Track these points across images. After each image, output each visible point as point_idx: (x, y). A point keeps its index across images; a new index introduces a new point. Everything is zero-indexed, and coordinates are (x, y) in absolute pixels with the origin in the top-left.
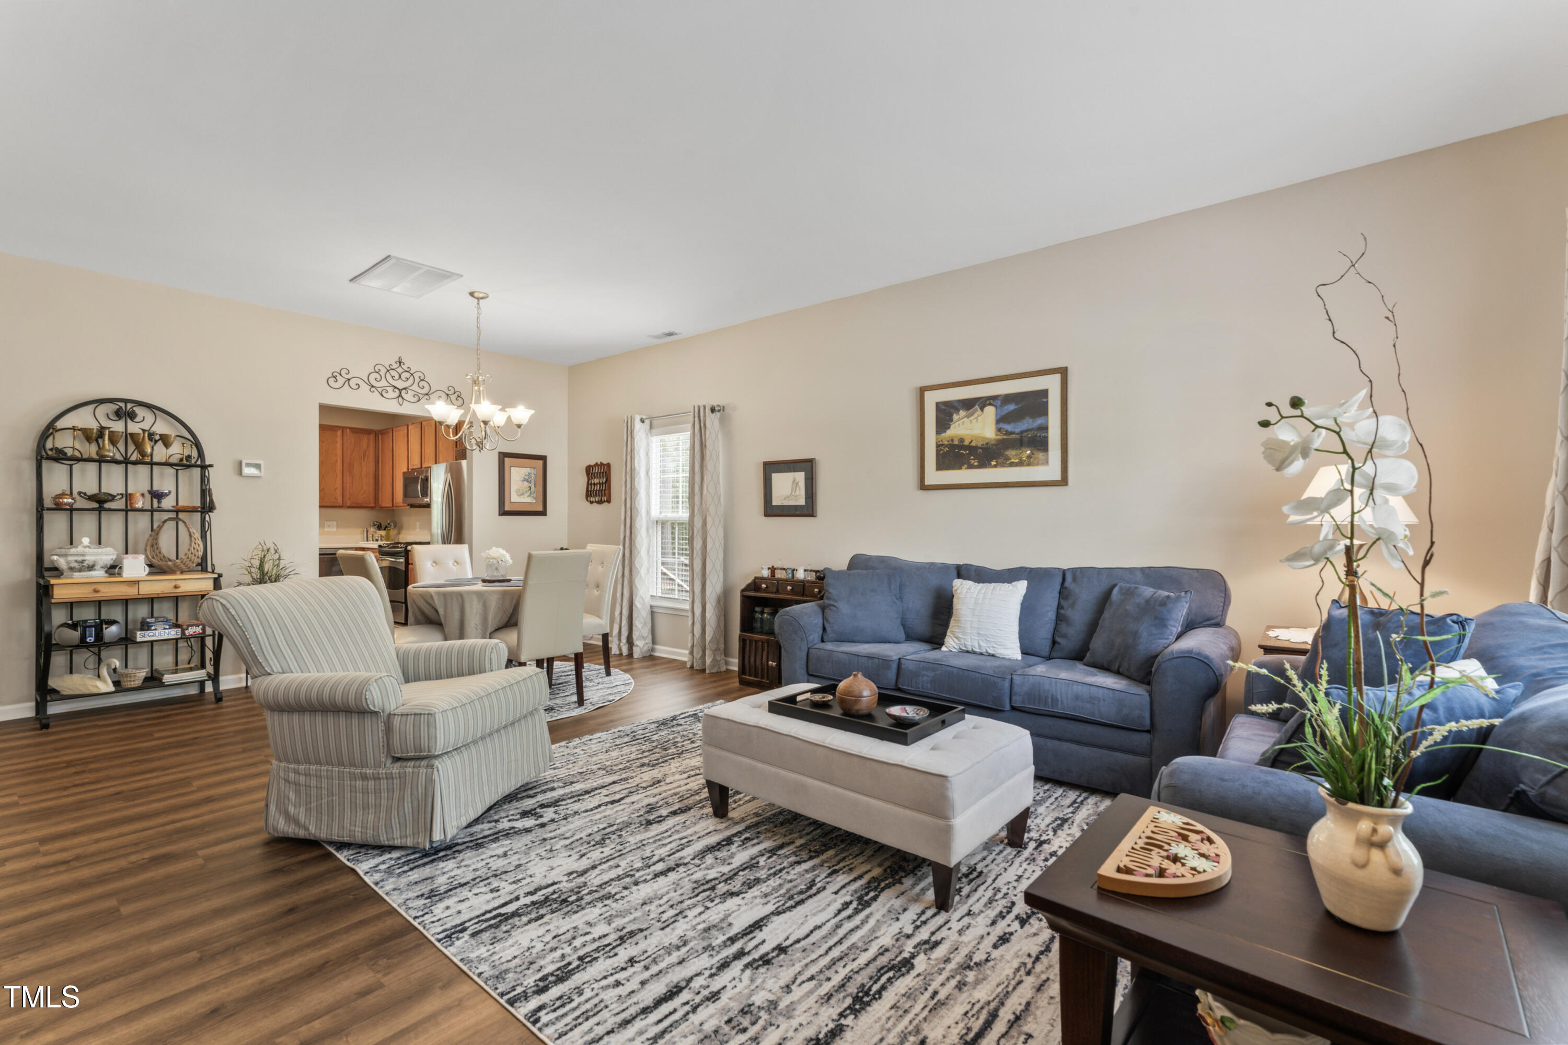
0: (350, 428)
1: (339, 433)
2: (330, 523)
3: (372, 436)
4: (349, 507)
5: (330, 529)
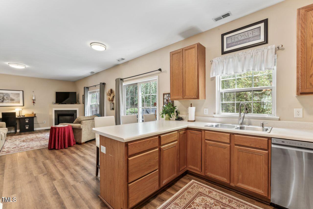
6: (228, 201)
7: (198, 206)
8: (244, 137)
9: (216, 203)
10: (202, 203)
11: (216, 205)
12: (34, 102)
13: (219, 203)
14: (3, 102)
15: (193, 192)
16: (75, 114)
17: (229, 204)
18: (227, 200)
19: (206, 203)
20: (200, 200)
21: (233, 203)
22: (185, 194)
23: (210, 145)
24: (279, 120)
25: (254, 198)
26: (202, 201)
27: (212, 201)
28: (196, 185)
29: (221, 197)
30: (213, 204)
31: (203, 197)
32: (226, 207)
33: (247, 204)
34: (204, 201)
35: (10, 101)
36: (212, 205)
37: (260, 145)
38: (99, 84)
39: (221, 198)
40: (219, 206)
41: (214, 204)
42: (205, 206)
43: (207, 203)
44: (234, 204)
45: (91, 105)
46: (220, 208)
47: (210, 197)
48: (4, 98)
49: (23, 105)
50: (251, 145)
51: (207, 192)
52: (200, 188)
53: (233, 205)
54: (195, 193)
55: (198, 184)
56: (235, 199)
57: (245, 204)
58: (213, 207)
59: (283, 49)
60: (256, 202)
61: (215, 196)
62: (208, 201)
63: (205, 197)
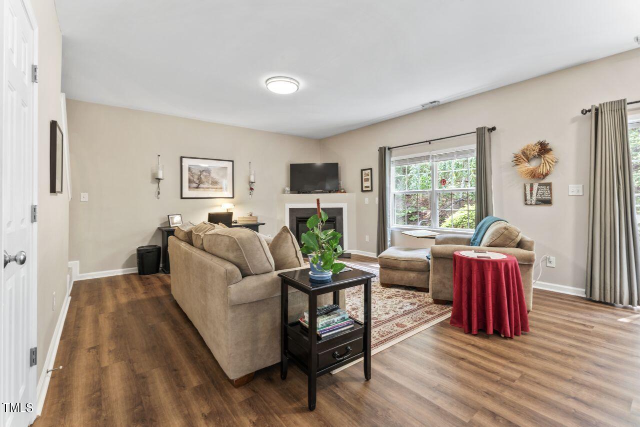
12: (253, 189)
14: (200, 188)
16: (338, 218)
35: (211, 186)
38: (475, 130)
45: (394, 195)
48: (201, 178)
49: (232, 196)
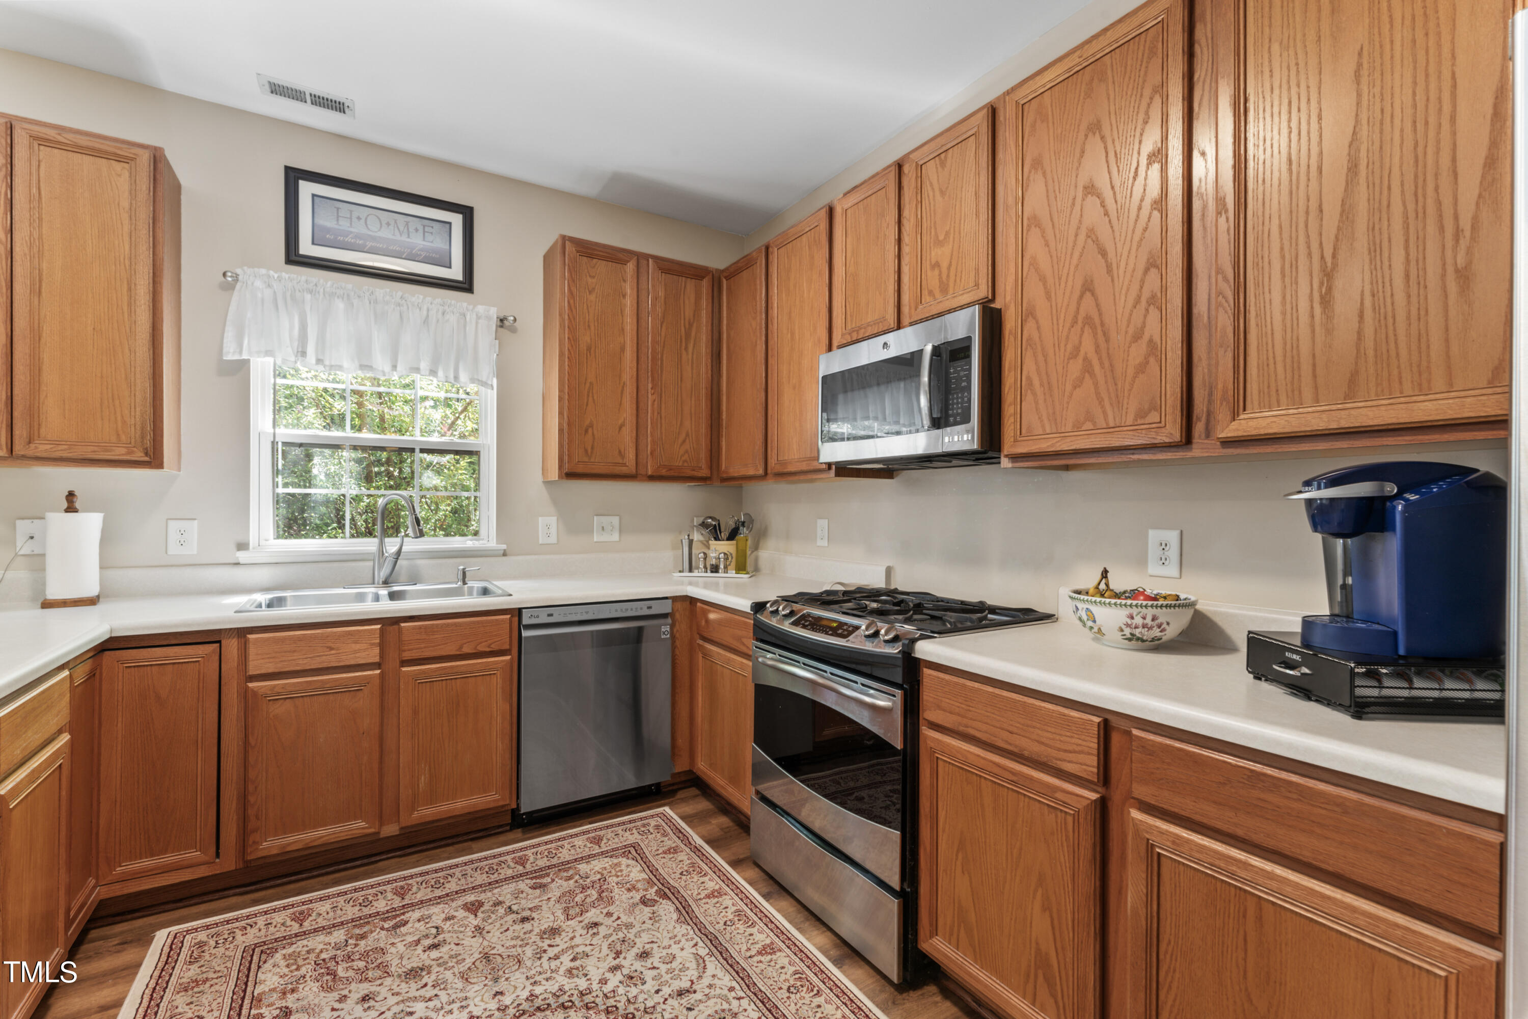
0: (656, 258)
1: (631, 267)
2: (605, 520)
3: (705, 283)
4: (652, 478)
5: (605, 537)
6: (395, 897)
7: (293, 991)
8: (437, 625)
9: (357, 931)
10: (303, 971)
11: (363, 937)
13: (368, 923)
15: (218, 969)
17: (406, 902)
18: (389, 895)
19: (318, 956)
20: (278, 970)
21: (414, 889)
22: (175, 1004)
23: (276, 698)
24: (505, 554)
25: (465, 838)
26: (294, 967)
27: (339, 936)
28: (202, 936)
29: (361, 901)
30: (350, 941)
31: (284, 952)
32: (402, 917)
33: (457, 866)
34: (305, 959)
36: (346, 946)
37: (490, 642)
39: (360, 904)
40: (378, 930)
41: (351, 938)
42: (322, 971)
43: (323, 956)
44: (420, 889)
46: (384, 932)
47: (315, 930)
50: (461, 648)
51: (289, 923)
52: (238, 933)
53: (419, 896)
54: (229, 964)
55: (208, 927)
56: (412, 877)
57: (451, 867)
58: (356, 949)
59: (513, 330)
60: (474, 845)
61: (331, 914)
62: (321, 946)
63: (295, 946)
